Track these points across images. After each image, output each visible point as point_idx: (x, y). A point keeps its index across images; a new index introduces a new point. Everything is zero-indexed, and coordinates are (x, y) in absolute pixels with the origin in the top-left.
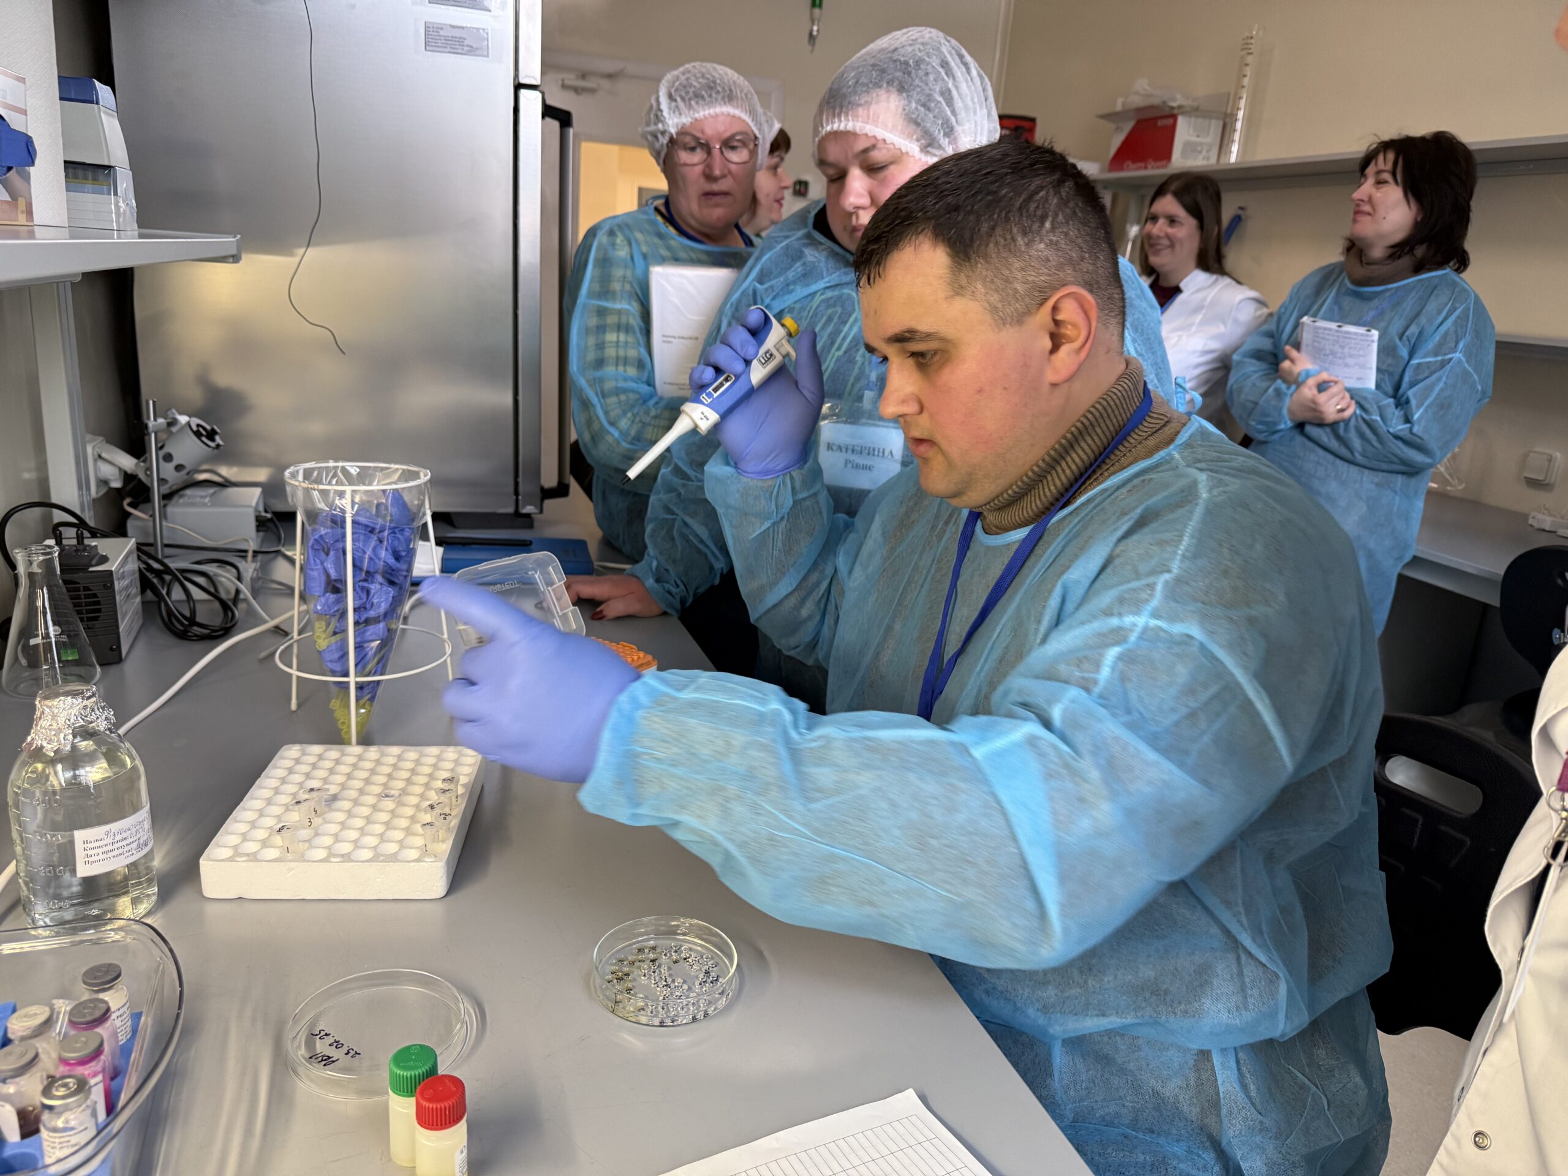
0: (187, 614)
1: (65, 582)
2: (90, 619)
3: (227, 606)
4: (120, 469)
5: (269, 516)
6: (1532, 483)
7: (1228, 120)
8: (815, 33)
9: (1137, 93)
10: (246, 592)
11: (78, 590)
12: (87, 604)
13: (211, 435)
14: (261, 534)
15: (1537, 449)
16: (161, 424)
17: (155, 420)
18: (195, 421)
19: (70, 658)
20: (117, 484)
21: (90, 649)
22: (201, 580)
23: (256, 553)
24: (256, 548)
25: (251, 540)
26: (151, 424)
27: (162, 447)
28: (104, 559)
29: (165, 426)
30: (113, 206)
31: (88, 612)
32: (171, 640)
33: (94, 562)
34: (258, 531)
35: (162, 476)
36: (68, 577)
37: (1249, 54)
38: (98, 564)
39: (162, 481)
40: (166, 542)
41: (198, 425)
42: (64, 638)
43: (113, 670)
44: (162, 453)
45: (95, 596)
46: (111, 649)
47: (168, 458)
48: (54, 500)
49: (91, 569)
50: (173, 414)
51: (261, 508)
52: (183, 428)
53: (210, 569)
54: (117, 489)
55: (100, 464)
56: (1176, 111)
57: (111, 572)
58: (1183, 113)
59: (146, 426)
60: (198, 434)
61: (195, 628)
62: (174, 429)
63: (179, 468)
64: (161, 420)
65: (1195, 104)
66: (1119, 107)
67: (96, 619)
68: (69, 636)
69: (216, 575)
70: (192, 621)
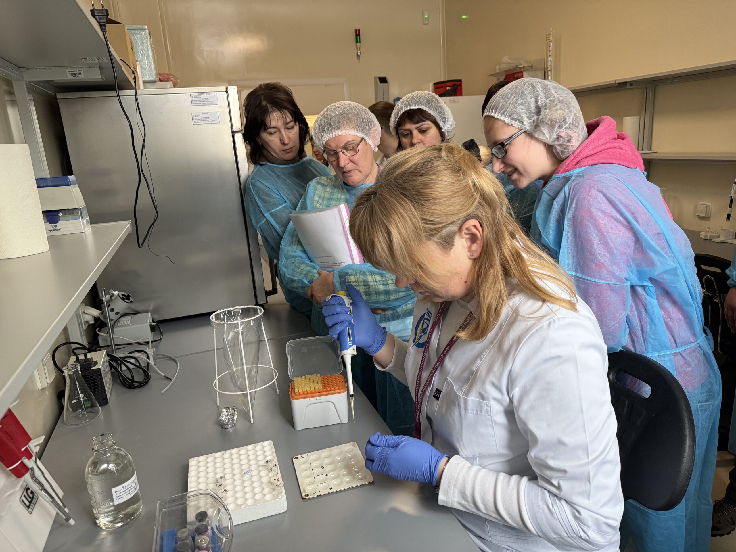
0: (131, 378)
1: (83, 376)
2: (94, 389)
3: (146, 371)
4: (93, 316)
5: (155, 324)
6: (701, 218)
7: (545, 70)
8: (359, 54)
9: (504, 63)
10: (151, 362)
11: (88, 378)
12: (92, 383)
13: (128, 297)
14: (153, 333)
15: (700, 203)
16: (108, 297)
17: (105, 297)
18: (121, 293)
19: (88, 405)
20: (92, 322)
21: (96, 401)
22: (133, 361)
23: (152, 342)
24: (152, 340)
25: (149, 336)
26: (104, 299)
27: (109, 306)
28: (96, 363)
29: (110, 298)
30: (81, 223)
31: (93, 386)
32: (125, 390)
33: (92, 365)
34: (151, 332)
35: (110, 318)
36: (85, 373)
37: (550, 41)
38: (95, 365)
39: (111, 320)
40: (115, 343)
41: (123, 295)
42: (85, 398)
43: (106, 407)
44: (109, 308)
45: (95, 379)
46: (104, 399)
47: (112, 310)
48: (72, 340)
49: (92, 369)
50: (112, 292)
51: (151, 321)
52: (116, 297)
53: (136, 355)
54: (92, 324)
55: (84, 315)
56: (522, 70)
57: (99, 369)
58: (526, 70)
59: (102, 300)
60: (123, 299)
61: (134, 383)
62: (113, 298)
63: (117, 313)
64: (108, 296)
65: (530, 65)
66: (497, 71)
67: (97, 388)
68: (87, 397)
69: (138, 357)
70: (133, 381)
